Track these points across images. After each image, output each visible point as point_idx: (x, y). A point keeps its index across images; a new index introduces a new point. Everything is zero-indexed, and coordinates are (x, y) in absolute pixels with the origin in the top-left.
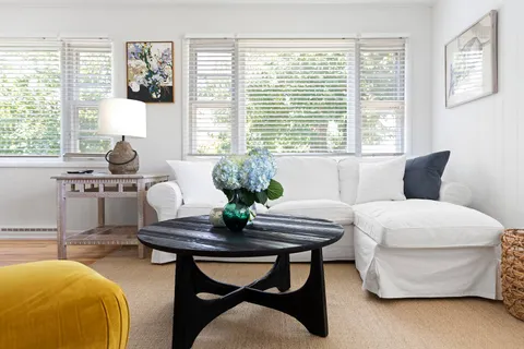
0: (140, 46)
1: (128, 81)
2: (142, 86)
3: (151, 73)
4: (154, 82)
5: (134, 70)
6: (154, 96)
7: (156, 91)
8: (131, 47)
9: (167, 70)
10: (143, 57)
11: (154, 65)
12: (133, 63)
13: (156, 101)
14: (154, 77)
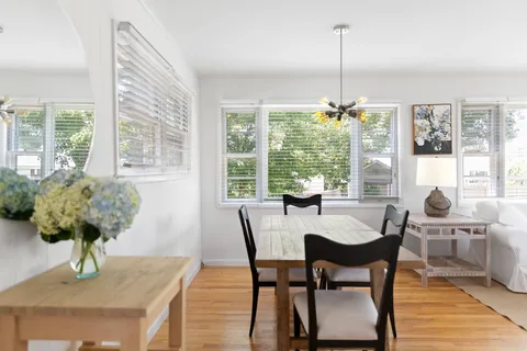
0: (424, 108)
1: (414, 137)
2: (426, 142)
3: (434, 130)
4: (436, 138)
5: (420, 127)
6: (436, 149)
7: (437, 144)
8: (417, 109)
9: (447, 128)
10: (427, 117)
11: (436, 124)
12: (419, 122)
13: (438, 153)
14: (436, 133)
